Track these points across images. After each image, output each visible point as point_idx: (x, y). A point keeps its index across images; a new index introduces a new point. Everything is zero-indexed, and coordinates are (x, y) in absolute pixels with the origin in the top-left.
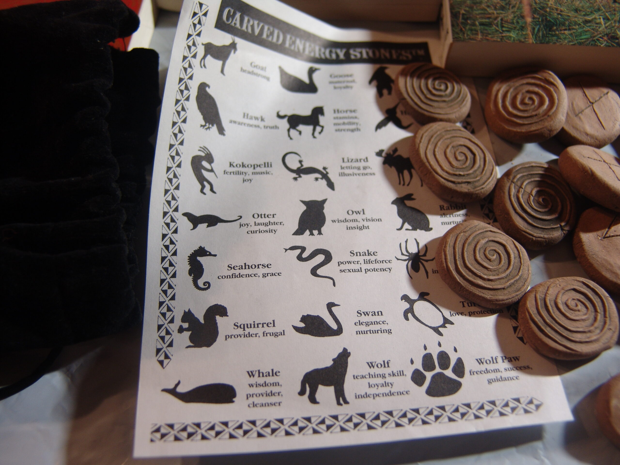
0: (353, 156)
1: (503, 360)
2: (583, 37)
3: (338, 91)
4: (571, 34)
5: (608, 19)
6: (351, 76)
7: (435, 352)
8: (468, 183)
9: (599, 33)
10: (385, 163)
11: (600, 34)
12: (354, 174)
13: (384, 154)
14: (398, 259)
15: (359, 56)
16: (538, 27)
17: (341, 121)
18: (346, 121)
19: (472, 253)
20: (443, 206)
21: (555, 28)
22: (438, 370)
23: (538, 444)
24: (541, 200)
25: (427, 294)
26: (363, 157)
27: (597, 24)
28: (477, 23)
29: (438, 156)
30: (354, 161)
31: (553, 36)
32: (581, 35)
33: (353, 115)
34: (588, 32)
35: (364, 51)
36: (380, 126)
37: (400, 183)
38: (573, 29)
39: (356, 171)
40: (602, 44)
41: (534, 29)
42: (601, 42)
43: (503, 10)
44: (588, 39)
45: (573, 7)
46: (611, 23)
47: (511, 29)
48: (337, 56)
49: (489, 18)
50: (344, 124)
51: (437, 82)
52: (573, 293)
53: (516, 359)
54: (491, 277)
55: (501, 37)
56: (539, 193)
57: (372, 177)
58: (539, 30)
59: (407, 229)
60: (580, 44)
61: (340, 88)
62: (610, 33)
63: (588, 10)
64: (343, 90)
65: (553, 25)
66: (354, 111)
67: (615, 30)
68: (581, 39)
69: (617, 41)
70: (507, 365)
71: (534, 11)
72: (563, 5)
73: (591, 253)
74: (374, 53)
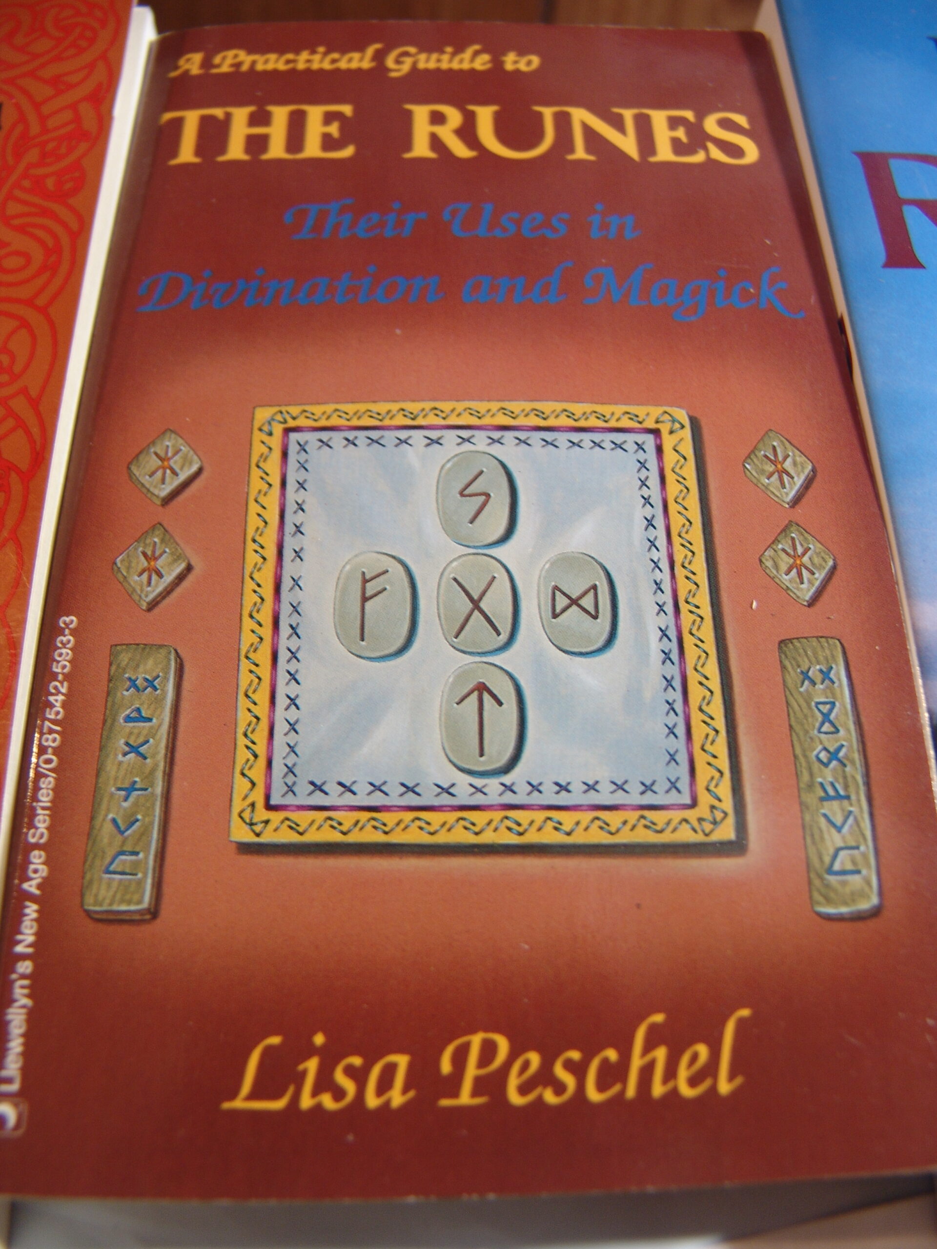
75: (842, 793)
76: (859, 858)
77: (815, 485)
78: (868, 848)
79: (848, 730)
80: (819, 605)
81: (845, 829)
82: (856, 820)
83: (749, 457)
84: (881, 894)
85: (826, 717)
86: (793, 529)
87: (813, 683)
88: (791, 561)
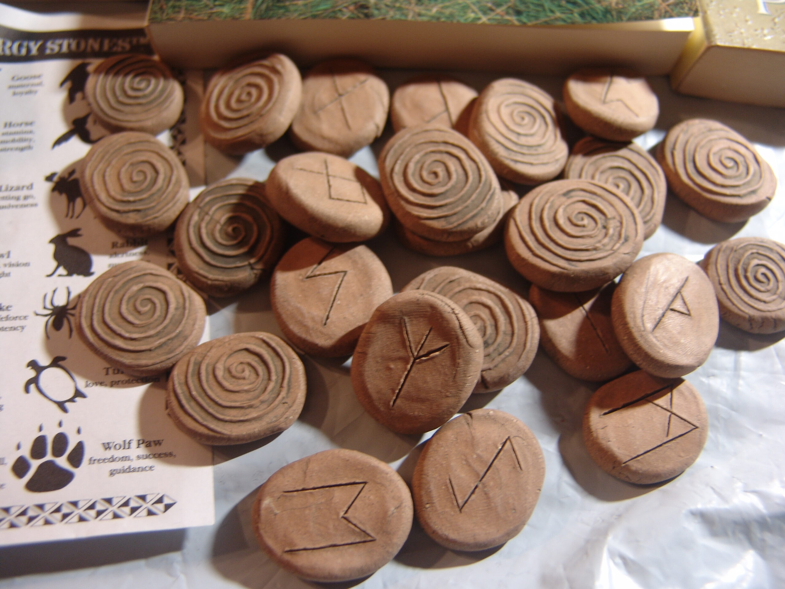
0: (14, 183)
1: (139, 444)
2: (321, 8)
3: (17, 97)
4: (306, 5)
6: (39, 77)
7: (50, 435)
8: (138, 211)
10: (54, 190)
11: (346, 2)
12: (10, 206)
13: (56, 179)
14: (37, 315)
15: (56, 49)
17: (10, 138)
18: (17, 137)
19: (118, 303)
20: (117, 243)
22: (49, 457)
23: (176, 556)
24: (230, 229)
25: (63, 359)
26: (27, 183)
29: (107, 178)
30: (14, 189)
31: (280, 8)
32: (318, 6)
33: (28, 128)
34: (330, 1)
35: (65, 43)
36: (60, 141)
37: (67, 215)
39: (13, 202)
40: (344, 15)
41: (257, 1)
42: (344, 13)
44: (326, 10)
47: (227, 2)
48: (29, 50)
50: (13, 141)
51: (138, 79)
52: (245, 353)
53: (158, 443)
54: (135, 336)
55: (209, 15)
56: (231, 220)
57: (33, 209)
58: (263, 2)
59: (60, 275)
60: (314, 17)
61: (21, 93)
64: (25, 97)
66: (31, 124)
68: (317, 11)
69: (366, 11)
70: (142, 451)
73: (282, 300)
74: (78, 45)
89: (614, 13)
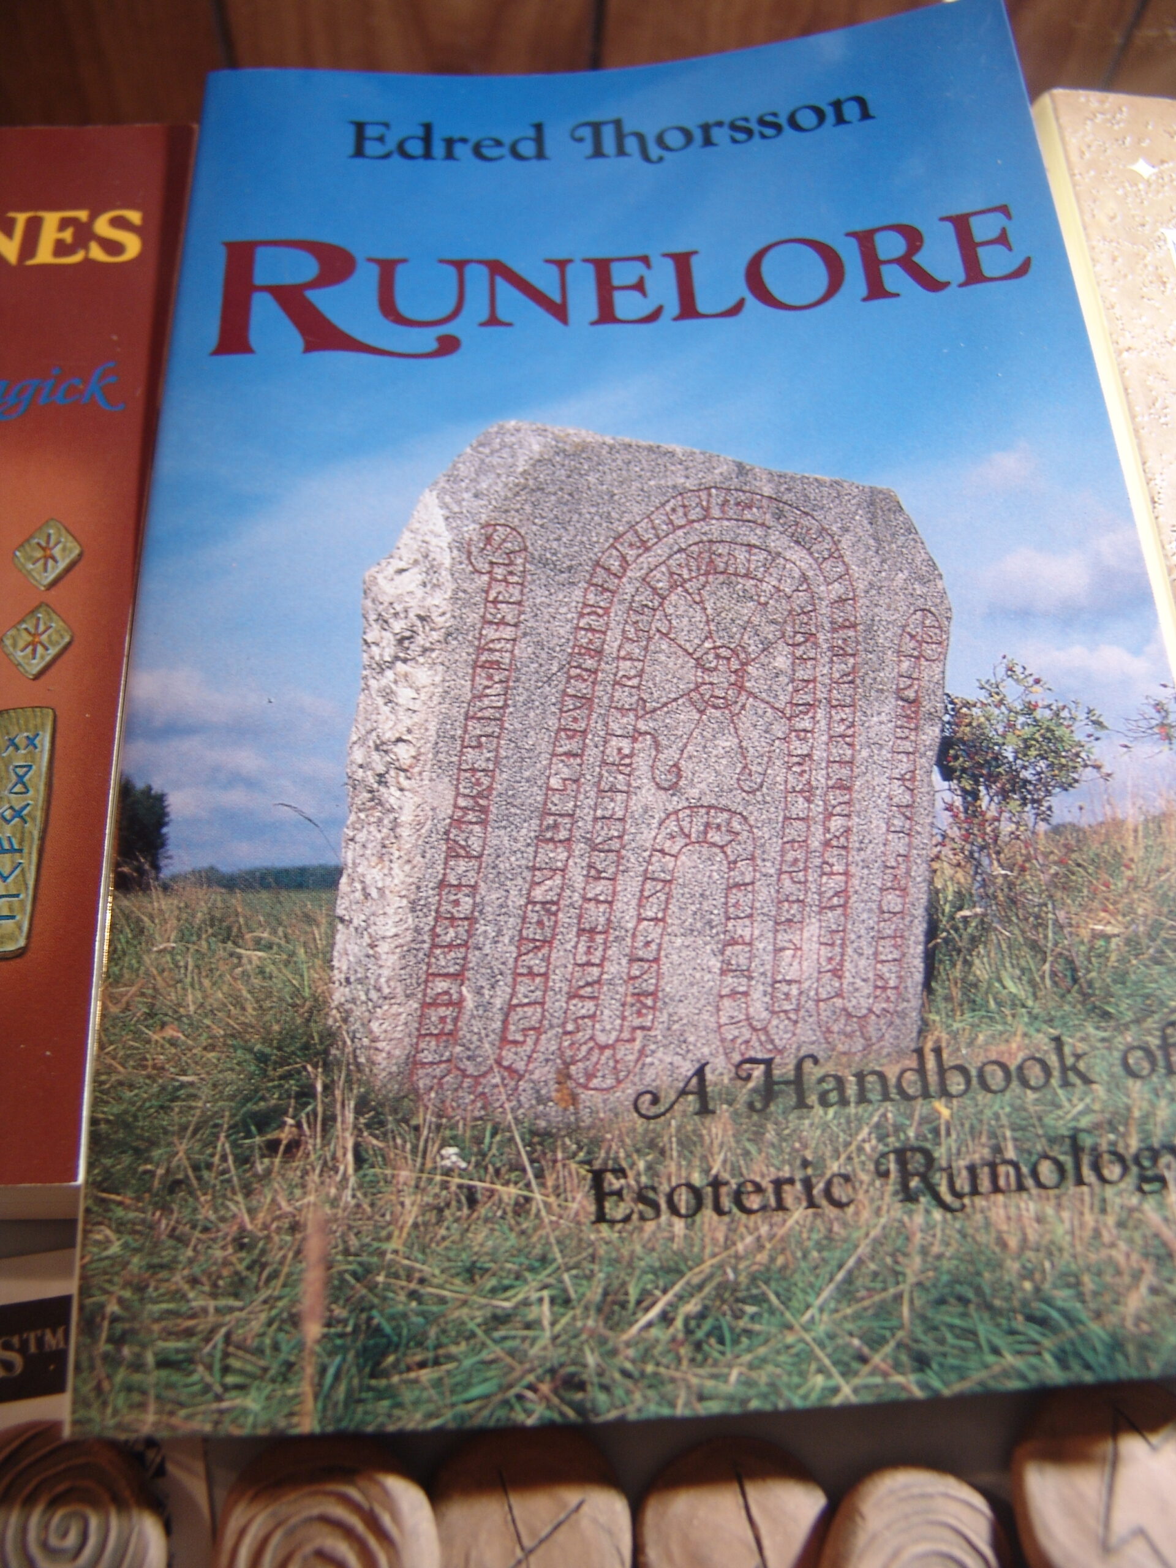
2: (476, 1391)
4: (438, 1383)
5: (567, 1302)
9: (527, 1366)
11: (532, 1370)
16: (338, 1359)
21: (391, 1359)
27: (528, 1326)
28: (150, 1359)
31: (380, 1395)
32: (467, 1385)
34: (494, 1366)
38: (450, 1358)
41: (323, 1370)
42: (529, 1405)
43: (236, 1296)
44: (486, 1397)
45: (464, 1256)
46: (574, 1318)
47: (252, 1376)
49: (189, 1333)
55: (216, 1416)
58: (337, 1377)
62: (562, 1365)
63: (509, 1266)
65: (390, 1346)
67: (581, 1350)
68: (468, 1402)
69: (579, 1396)
71: (336, 1289)
72: (433, 1252)
75: (16, 847)
76: (16, 905)
77: (77, 568)
78: (27, 896)
79: (38, 791)
80: (43, 679)
81: (10, 880)
82: (23, 871)
83: (22, 545)
84: (29, 937)
85: (20, 779)
86: (42, 609)
87: (17, 748)
88: (30, 639)
89: (1131, 1349)
